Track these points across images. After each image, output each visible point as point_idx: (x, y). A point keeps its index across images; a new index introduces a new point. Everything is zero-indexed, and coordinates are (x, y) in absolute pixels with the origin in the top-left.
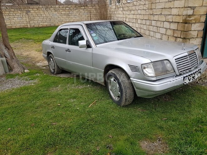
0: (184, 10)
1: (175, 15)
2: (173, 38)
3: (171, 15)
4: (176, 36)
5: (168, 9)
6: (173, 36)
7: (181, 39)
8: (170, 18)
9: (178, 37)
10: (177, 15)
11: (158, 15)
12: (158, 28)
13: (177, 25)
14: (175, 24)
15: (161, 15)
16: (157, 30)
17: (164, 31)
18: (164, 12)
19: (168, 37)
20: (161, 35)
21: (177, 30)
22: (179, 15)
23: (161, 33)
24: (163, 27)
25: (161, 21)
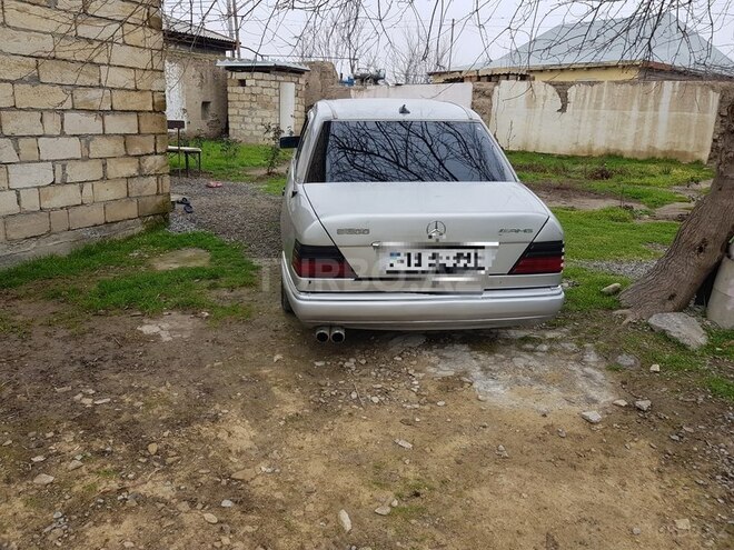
1: (121, 89)
2: (129, 161)
3: (100, 87)
4: (140, 152)
5: (81, 67)
6: (127, 155)
7: (158, 158)
8: (97, 98)
9: (148, 155)
10: (129, 90)
11: (13, 83)
12: (22, 142)
13: (133, 119)
14: (124, 116)
15: (36, 80)
16: (17, 150)
17: (72, 148)
18: (50, 73)
19: (104, 165)
20: (59, 168)
21: (139, 133)
22: (136, 90)
23: (53, 161)
24: (63, 134)
25: (41, 111)
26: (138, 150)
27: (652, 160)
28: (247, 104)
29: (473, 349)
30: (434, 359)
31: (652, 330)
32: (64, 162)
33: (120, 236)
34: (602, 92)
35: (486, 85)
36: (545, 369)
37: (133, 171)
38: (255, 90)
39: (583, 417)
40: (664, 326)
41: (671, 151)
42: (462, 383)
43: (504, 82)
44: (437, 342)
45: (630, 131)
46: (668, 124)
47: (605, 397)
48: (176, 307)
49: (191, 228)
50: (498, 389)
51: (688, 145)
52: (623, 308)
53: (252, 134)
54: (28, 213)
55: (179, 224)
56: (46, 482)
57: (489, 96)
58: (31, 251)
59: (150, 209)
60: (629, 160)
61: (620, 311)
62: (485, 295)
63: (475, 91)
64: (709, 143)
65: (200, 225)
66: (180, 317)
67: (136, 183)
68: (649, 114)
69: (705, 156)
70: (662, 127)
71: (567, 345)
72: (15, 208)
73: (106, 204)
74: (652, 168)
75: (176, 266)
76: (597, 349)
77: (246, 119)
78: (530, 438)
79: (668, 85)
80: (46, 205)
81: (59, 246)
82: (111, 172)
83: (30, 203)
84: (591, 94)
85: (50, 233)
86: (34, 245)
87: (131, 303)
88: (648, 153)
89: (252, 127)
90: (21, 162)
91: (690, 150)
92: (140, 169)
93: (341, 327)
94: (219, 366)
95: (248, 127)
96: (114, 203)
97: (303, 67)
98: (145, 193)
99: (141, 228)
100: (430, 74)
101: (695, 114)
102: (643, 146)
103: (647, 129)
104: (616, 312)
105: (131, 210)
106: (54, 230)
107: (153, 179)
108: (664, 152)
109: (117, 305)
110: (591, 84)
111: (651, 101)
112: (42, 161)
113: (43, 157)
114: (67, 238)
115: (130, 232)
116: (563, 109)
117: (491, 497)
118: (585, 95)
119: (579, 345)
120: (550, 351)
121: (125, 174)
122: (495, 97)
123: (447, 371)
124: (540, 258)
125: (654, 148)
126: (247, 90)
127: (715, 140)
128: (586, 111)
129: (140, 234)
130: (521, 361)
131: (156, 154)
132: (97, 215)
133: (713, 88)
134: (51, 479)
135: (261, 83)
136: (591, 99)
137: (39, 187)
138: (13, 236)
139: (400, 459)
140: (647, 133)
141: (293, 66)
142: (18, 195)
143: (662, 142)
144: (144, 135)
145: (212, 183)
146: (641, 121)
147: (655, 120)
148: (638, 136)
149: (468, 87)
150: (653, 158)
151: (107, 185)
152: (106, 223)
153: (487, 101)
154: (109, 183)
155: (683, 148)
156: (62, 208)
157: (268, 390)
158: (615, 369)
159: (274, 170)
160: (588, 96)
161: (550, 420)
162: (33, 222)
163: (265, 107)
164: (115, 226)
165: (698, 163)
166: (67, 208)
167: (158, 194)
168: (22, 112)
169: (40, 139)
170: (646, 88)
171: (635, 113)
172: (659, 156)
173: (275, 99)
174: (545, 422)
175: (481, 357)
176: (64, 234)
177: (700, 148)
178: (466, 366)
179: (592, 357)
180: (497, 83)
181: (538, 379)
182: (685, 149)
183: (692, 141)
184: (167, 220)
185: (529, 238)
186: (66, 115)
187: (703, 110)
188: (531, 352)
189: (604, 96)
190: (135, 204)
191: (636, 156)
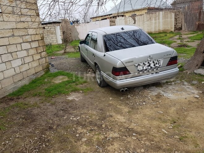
0: (40, 30)
1: (33, 35)
2: (38, 55)
3: (28, 35)
4: (40, 52)
5: (23, 30)
6: (37, 53)
7: (44, 52)
8: (28, 38)
9: (42, 52)
10: (35, 35)
11: (8, 37)
12: (13, 54)
13: (37, 42)
14: (35, 42)
15: (13, 36)
16: (12, 56)
17: (24, 53)
18: (17, 33)
19: (33, 57)
20: (22, 59)
21: (39, 46)
22: (37, 34)
23: (21, 58)
24: (22, 50)
25: (16, 44)
26: (39, 51)
27: (160, 33)
28: (47, 34)
29: (157, 87)
30: (149, 91)
31: (196, 74)
32: (23, 58)
33: (39, 76)
34: (144, 17)
35: (113, 19)
36: (177, 88)
37: (39, 57)
38: (48, 30)
39: (195, 97)
40: (199, 73)
41: (164, 30)
42: (161, 96)
43: (118, 18)
44: (146, 87)
45: (153, 26)
46: (163, 23)
47: (196, 92)
48: (72, 91)
49: (56, 71)
50: (170, 95)
51: (168, 28)
52: (185, 70)
53: (49, 42)
54: (18, 74)
55: (53, 70)
56: (85, 140)
57: (114, 22)
58: (20, 84)
59: (45, 67)
60: (154, 34)
61: (185, 71)
62: (160, 73)
63: (110, 21)
64: (173, 26)
65: (58, 69)
66: (75, 94)
67: (41, 61)
68: (157, 21)
69: (173, 30)
70: (161, 24)
71: (178, 82)
72: (14, 73)
73: (35, 68)
74: (161, 35)
75: (61, 81)
76: (186, 81)
77: (47, 38)
78: (187, 104)
79: (161, 13)
80: (21, 71)
81: (26, 82)
82: (35, 59)
83: (18, 71)
84: (142, 18)
85: (23, 78)
86: (20, 83)
87: (60, 93)
88: (159, 31)
89: (49, 40)
90: (14, 60)
91: (169, 29)
92: (41, 56)
93: (127, 87)
94: (98, 104)
95: (48, 40)
96: (36, 67)
97: (60, 21)
98: (43, 63)
99: (44, 73)
100: (91, 18)
101: (169, 19)
102: (157, 30)
103: (157, 25)
104: (184, 72)
105: (41, 68)
106: (25, 77)
107: (44, 58)
108: (163, 30)
109: (56, 94)
110: (141, 15)
111: (157, 18)
112: (18, 58)
113: (19, 57)
114: (27, 79)
115: (41, 75)
116: (135, 23)
117: (192, 119)
118: (140, 18)
119: (181, 81)
120: (175, 84)
121: (38, 58)
122: (116, 22)
123: (154, 93)
124: (173, 61)
125: (160, 30)
126: (46, 30)
127: (175, 25)
128: (141, 23)
129: (44, 75)
130: (170, 87)
131: (44, 51)
132: (33, 71)
133: (172, 12)
134: (86, 139)
135: (50, 27)
136: (142, 19)
137: (19, 66)
138: (15, 81)
139: (163, 115)
140: (157, 26)
141: (58, 21)
142: (15, 69)
143: (162, 28)
144: (40, 47)
145: (53, 57)
146: (155, 23)
147: (159, 22)
148: (155, 27)
149: (108, 20)
150: (160, 32)
151: (34, 62)
152: (36, 73)
153: (114, 23)
154: (35, 62)
155: (167, 29)
156: (25, 71)
157: (116, 107)
158: (193, 85)
159: (66, 51)
160: (141, 18)
161: (188, 99)
162: (19, 76)
163: (52, 34)
164: (38, 73)
165: (172, 32)
166: (26, 70)
167: (46, 63)
168: (12, 45)
169: (17, 52)
170: (156, 14)
171: (153, 21)
172: (161, 32)
173: (54, 31)
174: (187, 100)
175: (160, 88)
176: (27, 78)
177: (172, 28)
178: (158, 91)
179: (186, 83)
180: (116, 18)
181: (177, 91)
182: (168, 29)
183: (169, 26)
184: (49, 69)
185: (170, 56)
186: (22, 44)
187: (171, 18)
188: (171, 85)
189: (145, 18)
190: (41, 66)
191: (156, 32)
